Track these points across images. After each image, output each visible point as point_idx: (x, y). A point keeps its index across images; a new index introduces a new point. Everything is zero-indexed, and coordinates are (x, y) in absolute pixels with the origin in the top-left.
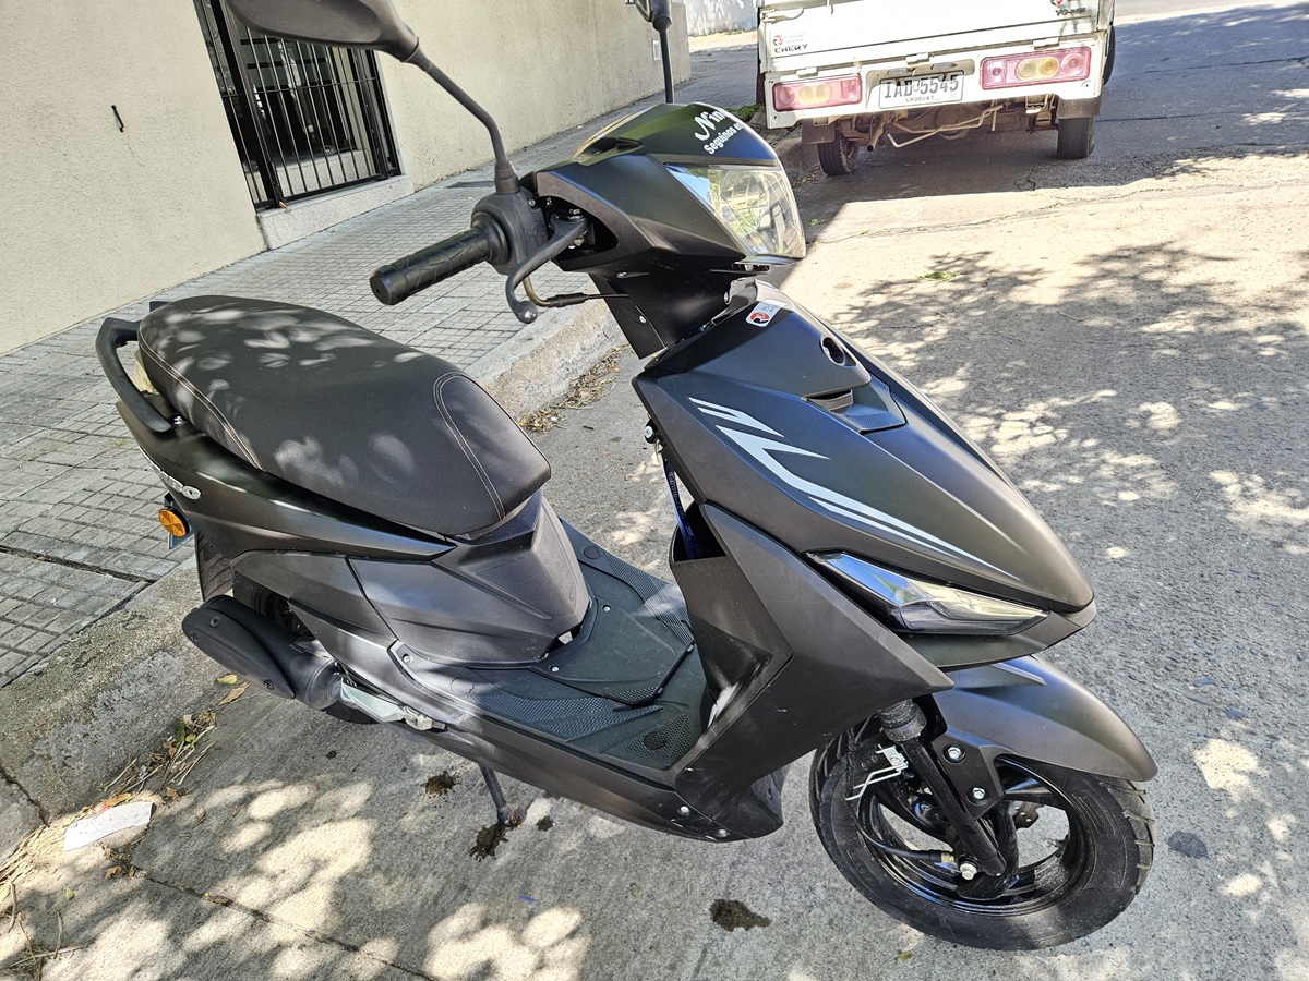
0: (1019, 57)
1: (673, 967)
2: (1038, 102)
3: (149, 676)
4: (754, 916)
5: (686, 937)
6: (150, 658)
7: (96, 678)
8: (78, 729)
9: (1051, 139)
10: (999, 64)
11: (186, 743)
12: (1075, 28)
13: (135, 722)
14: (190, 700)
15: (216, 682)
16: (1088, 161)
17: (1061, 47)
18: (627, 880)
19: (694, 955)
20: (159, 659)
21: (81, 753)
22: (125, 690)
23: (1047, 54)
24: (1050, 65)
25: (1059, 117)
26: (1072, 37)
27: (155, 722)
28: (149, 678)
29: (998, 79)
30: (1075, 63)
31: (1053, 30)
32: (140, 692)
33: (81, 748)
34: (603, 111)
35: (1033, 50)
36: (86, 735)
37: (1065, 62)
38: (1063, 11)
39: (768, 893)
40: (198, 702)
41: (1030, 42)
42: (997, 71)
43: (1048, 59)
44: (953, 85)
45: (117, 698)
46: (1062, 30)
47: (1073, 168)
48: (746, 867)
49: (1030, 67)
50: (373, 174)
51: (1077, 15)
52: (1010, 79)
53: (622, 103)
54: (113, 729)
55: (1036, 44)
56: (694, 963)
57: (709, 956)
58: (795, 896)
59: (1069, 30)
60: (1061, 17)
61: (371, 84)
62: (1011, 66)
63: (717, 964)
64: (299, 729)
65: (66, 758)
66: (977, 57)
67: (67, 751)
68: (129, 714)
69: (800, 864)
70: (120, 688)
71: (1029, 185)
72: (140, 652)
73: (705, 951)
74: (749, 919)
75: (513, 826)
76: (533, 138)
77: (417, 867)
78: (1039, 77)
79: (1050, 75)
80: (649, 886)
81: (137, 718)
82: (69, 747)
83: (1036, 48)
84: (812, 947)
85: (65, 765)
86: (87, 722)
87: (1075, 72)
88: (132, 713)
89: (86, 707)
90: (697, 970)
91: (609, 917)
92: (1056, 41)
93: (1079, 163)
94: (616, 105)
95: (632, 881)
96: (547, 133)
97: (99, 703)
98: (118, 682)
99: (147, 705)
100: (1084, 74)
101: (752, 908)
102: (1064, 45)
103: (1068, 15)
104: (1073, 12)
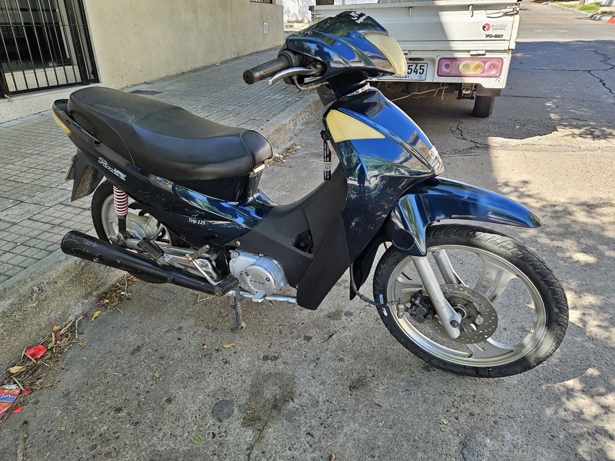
0: (461, 59)
2: (469, 87)
10: (448, 62)
12: (495, 46)
17: (486, 56)
23: (478, 59)
24: (477, 67)
25: (477, 93)
26: (494, 51)
29: (447, 71)
30: (493, 66)
31: (483, 46)
34: (233, 57)
37: (487, 66)
41: (469, 51)
42: (446, 66)
43: (477, 62)
44: (421, 71)
46: (488, 47)
50: (79, 80)
52: (454, 72)
53: (244, 54)
55: (472, 53)
59: (492, 47)
62: (456, 63)
66: (437, 56)
76: (189, 68)
78: (471, 72)
79: (479, 72)
83: (471, 55)
87: (494, 72)
92: (483, 52)
94: (241, 54)
96: (198, 66)
100: (498, 74)
102: (488, 55)
103: (493, 38)
104: (496, 36)
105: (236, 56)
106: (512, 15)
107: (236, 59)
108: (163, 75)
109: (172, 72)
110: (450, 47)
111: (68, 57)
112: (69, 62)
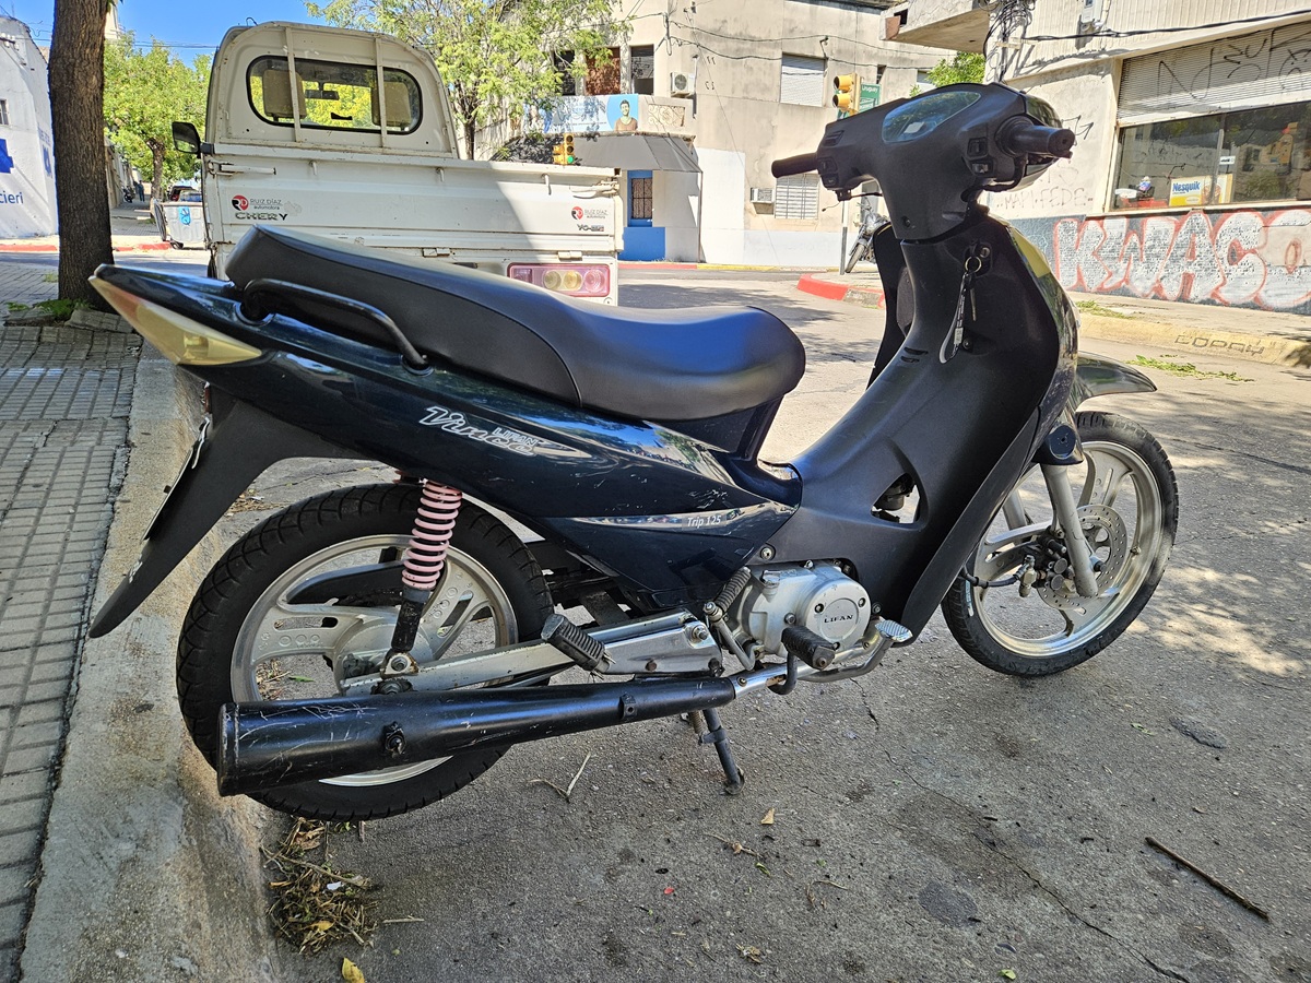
12: (595, 245)
17: (583, 261)
23: (568, 267)
24: (571, 279)
26: (595, 253)
31: (577, 244)
35: (558, 261)
37: (586, 276)
38: (586, 227)
41: (557, 252)
43: (572, 272)
46: (585, 245)
49: (555, 278)
55: (562, 255)
59: (589, 246)
60: (582, 232)
66: (504, 260)
79: (573, 288)
83: (561, 259)
87: (598, 288)
92: (579, 255)
100: (605, 292)
102: (587, 260)
103: (589, 232)
104: (593, 229)
106: (609, 196)
110: (530, 244)
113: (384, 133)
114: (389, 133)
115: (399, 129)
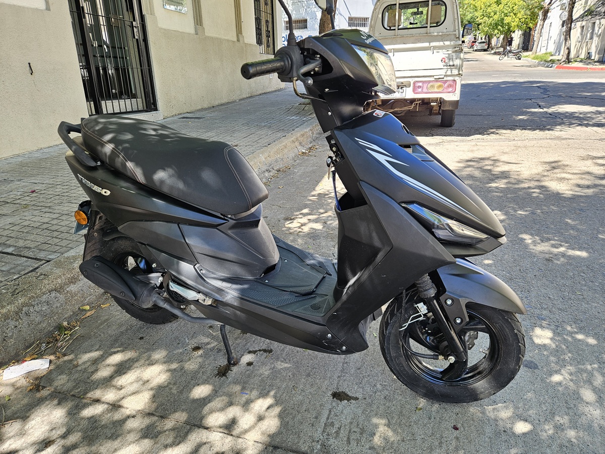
0: (429, 82)
1: (316, 418)
2: (435, 100)
3: (48, 302)
4: (350, 397)
5: (321, 406)
6: (49, 294)
7: (22, 300)
8: (12, 323)
9: (438, 119)
10: (420, 84)
11: (65, 334)
12: (451, 72)
13: (39, 323)
14: (66, 316)
15: (79, 309)
16: (453, 128)
17: (445, 79)
18: (291, 384)
19: (325, 413)
20: (53, 294)
21: (13, 335)
22: (36, 308)
23: (439, 81)
24: (440, 86)
25: (442, 108)
26: (449, 76)
27: (49, 324)
28: (48, 303)
29: (420, 90)
30: (450, 86)
31: (442, 72)
32: (43, 309)
33: (13, 332)
34: (248, 96)
36: (16, 327)
37: (446, 85)
38: (447, 66)
39: (356, 388)
40: (70, 317)
41: (433, 76)
42: (419, 87)
43: (439, 84)
44: (402, 91)
45: (32, 311)
46: (446, 73)
47: (448, 130)
48: (345, 378)
49: (432, 86)
50: (145, 109)
51: (452, 67)
52: (425, 90)
53: (256, 94)
54: (29, 325)
55: (435, 77)
56: (326, 416)
57: (333, 413)
58: (368, 389)
59: (449, 73)
60: (445, 67)
61: (148, 71)
62: (425, 86)
63: (337, 416)
64: (124, 328)
65: (5, 337)
66: (412, 81)
67: (6, 334)
68: (37, 319)
69: (369, 376)
70: (34, 306)
71: (430, 135)
72: (44, 290)
73: (330, 411)
74: (348, 398)
75: (235, 364)
76: (217, 103)
77: (189, 383)
78: (436, 90)
79: (440, 90)
80: (301, 386)
81: (41, 322)
82: (7, 331)
83: (435, 79)
84: (378, 407)
85: (4, 340)
86: (17, 320)
87: (450, 90)
88: (38, 319)
89: (17, 313)
90: (328, 419)
91: (284, 399)
92: (443, 77)
93: (450, 128)
94: (253, 94)
95: (293, 385)
96: (223, 102)
97: (23, 312)
98: (33, 303)
99: (46, 316)
100: (454, 90)
101: (350, 394)
105: (250, 95)
107: (249, 97)
108: (200, 107)
109: (206, 106)
111: (134, 92)
112: (134, 96)
113: (429, 27)
114: (431, 27)
115: (435, 25)
